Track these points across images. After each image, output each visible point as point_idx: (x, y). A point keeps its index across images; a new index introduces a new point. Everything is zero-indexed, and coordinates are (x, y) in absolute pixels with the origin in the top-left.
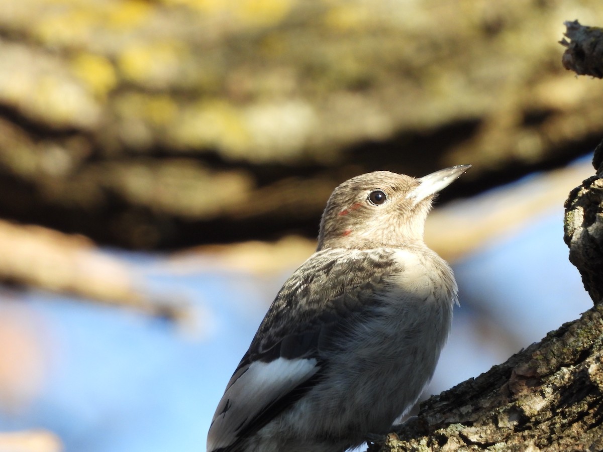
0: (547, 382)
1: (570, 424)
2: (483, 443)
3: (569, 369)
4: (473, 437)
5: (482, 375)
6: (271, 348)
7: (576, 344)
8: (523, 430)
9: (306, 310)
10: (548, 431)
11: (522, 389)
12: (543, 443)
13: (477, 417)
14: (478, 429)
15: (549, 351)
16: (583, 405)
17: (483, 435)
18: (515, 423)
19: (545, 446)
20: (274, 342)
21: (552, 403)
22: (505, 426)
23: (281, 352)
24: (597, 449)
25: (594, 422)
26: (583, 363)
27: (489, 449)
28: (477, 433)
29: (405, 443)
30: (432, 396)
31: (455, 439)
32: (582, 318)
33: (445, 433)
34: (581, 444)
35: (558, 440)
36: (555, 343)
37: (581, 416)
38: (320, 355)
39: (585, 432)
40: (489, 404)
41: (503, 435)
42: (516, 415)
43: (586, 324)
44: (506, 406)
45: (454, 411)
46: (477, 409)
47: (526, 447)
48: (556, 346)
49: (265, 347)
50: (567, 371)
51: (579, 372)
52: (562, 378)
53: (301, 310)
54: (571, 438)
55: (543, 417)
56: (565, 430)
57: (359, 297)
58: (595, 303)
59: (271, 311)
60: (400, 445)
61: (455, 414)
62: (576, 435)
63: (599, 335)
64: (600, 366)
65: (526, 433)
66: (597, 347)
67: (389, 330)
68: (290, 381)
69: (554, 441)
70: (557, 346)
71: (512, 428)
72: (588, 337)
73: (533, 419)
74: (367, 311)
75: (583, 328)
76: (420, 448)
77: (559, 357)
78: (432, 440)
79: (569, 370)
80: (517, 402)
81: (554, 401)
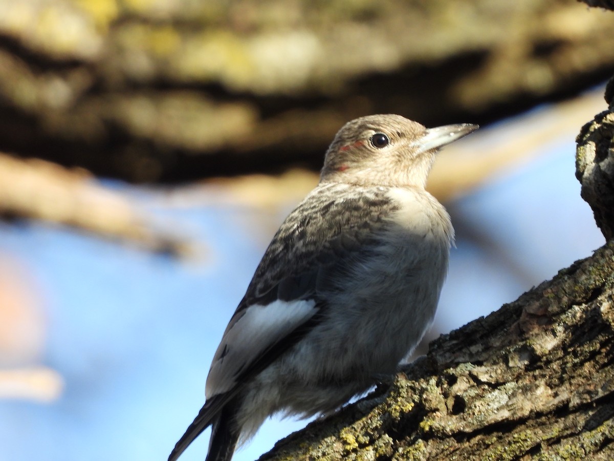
0: (559, 320)
1: (582, 364)
2: (493, 383)
3: (581, 307)
4: (483, 376)
5: (493, 314)
6: (268, 291)
7: (588, 282)
8: (534, 370)
9: (302, 253)
10: (560, 371)
11: (533, 328)
12: (554, 383)
13: (487, 357)
14: (489, 368)
15: (561, 288)
16: (596, 344)
17: (493, 375)
18: (526, 362)
19: (556, 386)
20: (271, 286)
21: (563, 342)
22: (516, 366)
23: (278, 294)
24: (610, 388)
25: (606, 361)
26: (595, 301)
27: (499, 390)
28: (487, 372)
29: (414, 383)
30: (441, 335)
31: (465, 379)
32: (594, 255)
33: (454, 372)
34: (593, 384)
35: (569, 379)
36: (566, 281)
37: (593, 355)
38: (318, 295)
39: (597, 372)
40: (500, 343)
41: (513, 375)
42: (526, 355)
43: (597, 261)
44: (517, 345)
45: (464, 350)
46: (487, 348)
47: (537, 387)
48: (567, 284)
49: (261, 291)
50: (579, 309)
51: (591, 311)
52: (574, 316)
53: (298, 252)
54: (583, 378)
55: (555, 356)
56: (576, 369)
57: (356, 236)
58: (608, 239)
59: (267, 254)
60: (409, 385)
61: (465, 353)
62: (588, 375)
63: (611, 273)
64: (613, 304)
65: (537, 372)
66: (609, 285)
67: (390, 269)
68: (289, 323)
69: (565, 380)
70: (569, 284)
71: (523, 367)
72: (600, 275)
73: (544, 359)
74: (365, 251)
75: (595, 266)
76: (429, 388)
77: (570, 295)
78: (441, 380)
79: (581, 309)
80: (528, 341)
81: (565, 340)
